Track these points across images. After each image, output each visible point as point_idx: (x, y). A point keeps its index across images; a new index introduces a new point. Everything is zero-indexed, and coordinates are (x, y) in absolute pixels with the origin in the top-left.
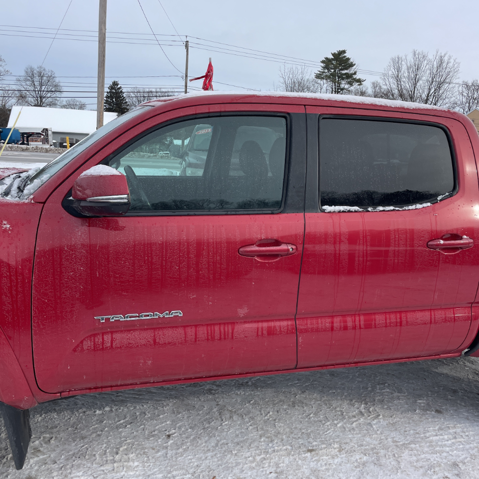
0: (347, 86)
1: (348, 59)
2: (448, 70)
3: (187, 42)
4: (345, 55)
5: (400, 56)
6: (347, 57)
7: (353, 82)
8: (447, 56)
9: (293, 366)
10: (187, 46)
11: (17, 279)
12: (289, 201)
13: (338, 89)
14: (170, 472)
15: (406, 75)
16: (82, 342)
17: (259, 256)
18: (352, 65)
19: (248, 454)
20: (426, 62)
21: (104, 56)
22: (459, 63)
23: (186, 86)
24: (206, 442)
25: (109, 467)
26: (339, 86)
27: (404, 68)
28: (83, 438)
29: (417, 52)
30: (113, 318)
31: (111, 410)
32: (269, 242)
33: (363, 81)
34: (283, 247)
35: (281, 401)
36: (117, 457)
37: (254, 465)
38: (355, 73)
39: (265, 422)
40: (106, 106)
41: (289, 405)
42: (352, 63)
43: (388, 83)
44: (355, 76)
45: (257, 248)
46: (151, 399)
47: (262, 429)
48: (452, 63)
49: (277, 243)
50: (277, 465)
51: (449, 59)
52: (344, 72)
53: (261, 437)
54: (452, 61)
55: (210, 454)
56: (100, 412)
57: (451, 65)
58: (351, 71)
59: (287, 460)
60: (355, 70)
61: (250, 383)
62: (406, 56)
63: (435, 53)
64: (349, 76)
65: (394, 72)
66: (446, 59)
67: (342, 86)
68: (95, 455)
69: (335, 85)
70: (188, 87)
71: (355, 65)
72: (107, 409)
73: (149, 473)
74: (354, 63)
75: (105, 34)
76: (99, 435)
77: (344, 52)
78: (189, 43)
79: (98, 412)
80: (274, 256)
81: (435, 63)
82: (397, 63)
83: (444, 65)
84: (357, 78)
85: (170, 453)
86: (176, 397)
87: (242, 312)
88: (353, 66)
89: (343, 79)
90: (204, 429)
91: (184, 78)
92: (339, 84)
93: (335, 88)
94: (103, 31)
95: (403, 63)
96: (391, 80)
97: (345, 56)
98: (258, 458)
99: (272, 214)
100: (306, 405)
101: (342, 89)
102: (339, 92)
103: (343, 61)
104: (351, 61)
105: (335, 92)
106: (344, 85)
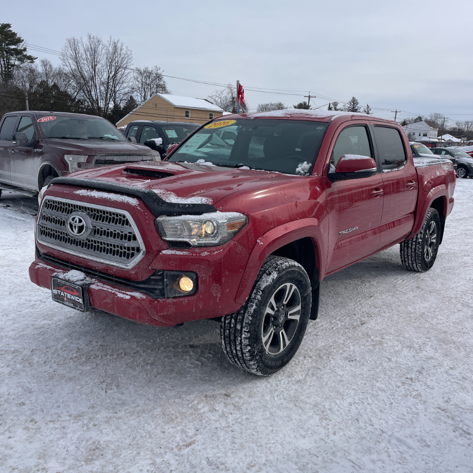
0: (17, 63)
1: (14, 34)
2: (123, 56)
4: (10, 29)
5: (75, 38)
6: (13, 32)
7: (24, 59)
8: (119, 43)
13: (8, 65)
15: (84, 56)
18: (19, 41)
20: (101, 46)
22: (131, 51)
26: (9, 62)
27: (82, 50)
29: (92, 36)
33: (35, 59)
38: (25, 50)
42: (20, 38)
43: (68, 64)
44: (25, 53)
48: (125, 49)
51: (122, 46)
52: (13, 47)
54: (124, 47)
57: (124, 51)
58: (20, 47)
60: (24, 46)
62: (81, 39)
63: (109, 39)
64: (18, 52)
65: (71, 52)
66: (119, 45)
67: (12, 62)
69: (4, 60)
71: (23, 40)
74: (21, 39)
77: (8, 26)
81: (110, 48)
82: (73, 44)
83: (119, 50)
84: (28, 55)
88: (21, 42)
89: (12, 55)
92: (8, 59)
93: (5, 64)
95: (79, 45)
96: (71, 61)
97: (10, 31)
101: (13, 66)
102: (10, 68)
103: (9, 35)
104: (18, 36)
105: (5, 68)
106: (14, 61)
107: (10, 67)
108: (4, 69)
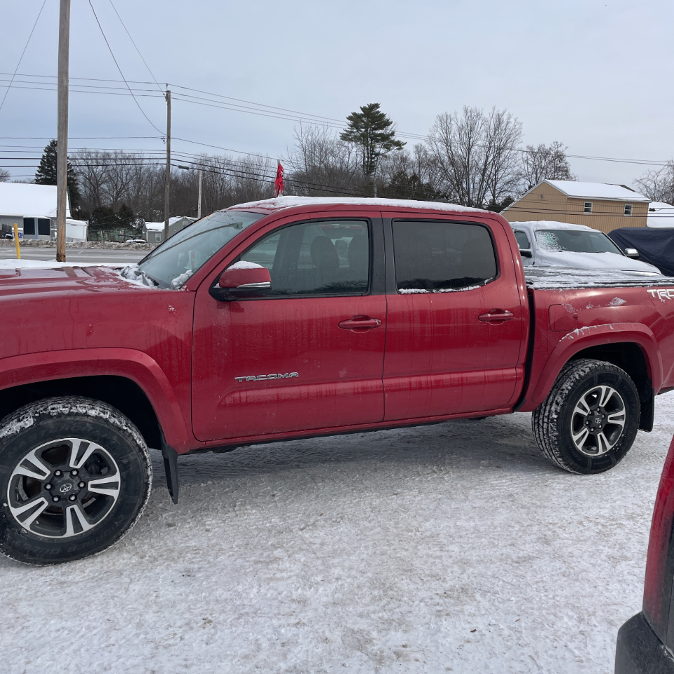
0: (382, 151)
1: (383, 115)
2: (508, 132)
3: (168, 92)
4: (379, 109)
5: (448, 114)
6: (381, 113)
7: (391, 145)
8: (506, 114)
9: (381, 420)
10: (168, 98)
11: (182, 348)
12: (374, 286)
14: (284, 514)
15: (457, 137)
16: (225, 398)
17: (354, 329)
18: (388, 123)
19: (345, 500)
20: (480, 122)
21: (66, 116)
22: (521, 124)
23: (169, 151)
24: (307, 496)
25: (231, 514)
26: (373, 151)
27: (454, 129)
28: (200, 500)
29: (469, 109)
30: (248, 378)
31: (214, 483)
32: (361, 317)
33: (403, 145)
34: (372, 321)
35: (364, 468)
36: (236, 508)
37: (352, 505)
38: (393, 134)
39: (354, 482)
40: (41, 176)
41: (372, 471)
42: (388, 120)
43: (435, 148)
44: (392, 138)
45: (353, 322)
46: (247, 475)
47: (353, 486)
48: (513, 123)
49: (366, 318)
50: (371, 504)
51: (509, 118)
52: (380, 132)
53: (353, 490)
54: (512, 120)
55: (313, 503)
56: (205, 485)
57: (511, 125)
58: (388, 130)
59: (378, 501)
60: (393, 130)
61: (333, 459)
62: (455, 114)
63: (491, 111)
64: (385, 138)
65: (442, 133)
66: (505, 118)
67: (377, 150)
68: (217, 509)
69: (368, 149)
70: (171, 153)
71: (391, 123)
72: (210, 482)
73: (266, 516)
74: (390, 121)
75: (67, 88)
76: (212, 498)
77: (377, 106)
78: (171, 94)
79: (202, 485)
80: (365, 328)
81: (492, 123)
82: (445, 122)
83: (503, 125)
84: (396, 140)
85: (279, 505)
86: (268, 472)
87: (342, 373)
88: (389, 125)
89: (377, 141)
90: (302, 489)
91: (166, 140)
92: (373, 147)
93: (368, 153)
94: (65, 84)
95: (453, 122)
96: (439, 144)
97: (378, 112)
98: (355, 501)
99: (362, 296)
100: (386, 469)
101: (377, 155)
102: (374, 158)
103: (376, 117)
104: (387, 117)
105: (368, 158)
106: (379, 149)
107: (373, 156)
108: (366, 159)
